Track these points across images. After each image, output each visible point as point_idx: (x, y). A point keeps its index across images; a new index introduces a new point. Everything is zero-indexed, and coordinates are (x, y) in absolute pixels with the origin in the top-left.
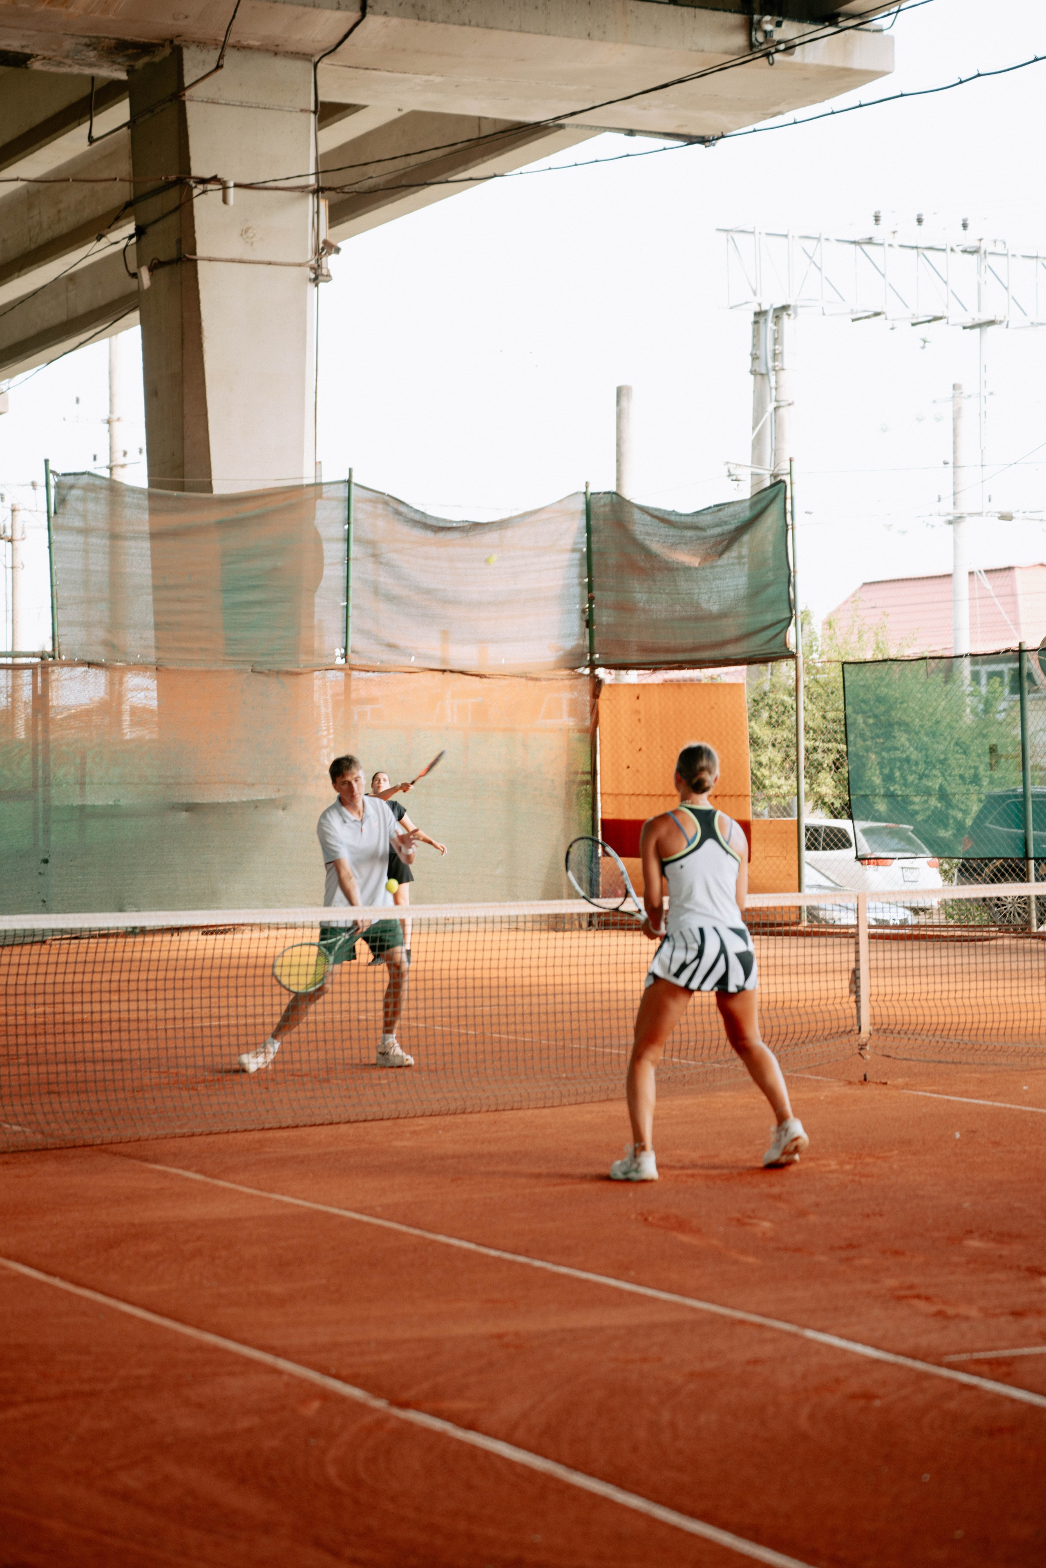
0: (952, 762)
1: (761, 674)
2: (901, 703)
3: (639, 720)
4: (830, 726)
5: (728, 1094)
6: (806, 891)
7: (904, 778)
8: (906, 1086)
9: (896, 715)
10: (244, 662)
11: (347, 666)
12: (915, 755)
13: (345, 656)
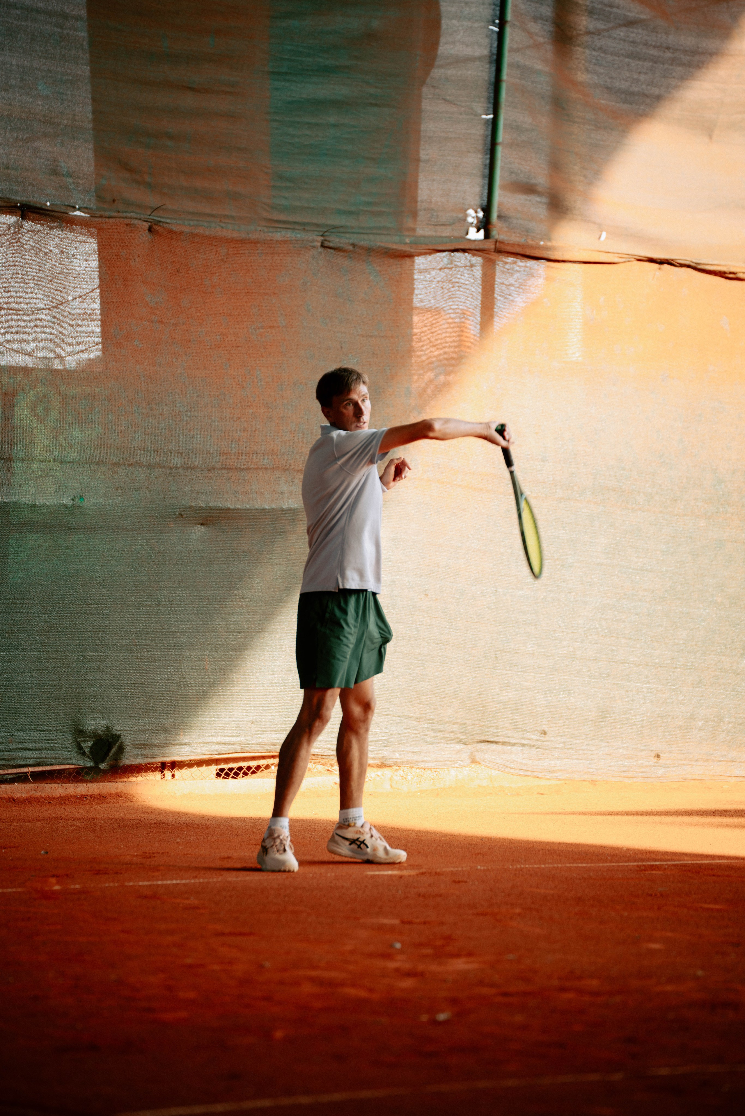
10: (304, 226)
11: (490, 245)
13: (485, 224)
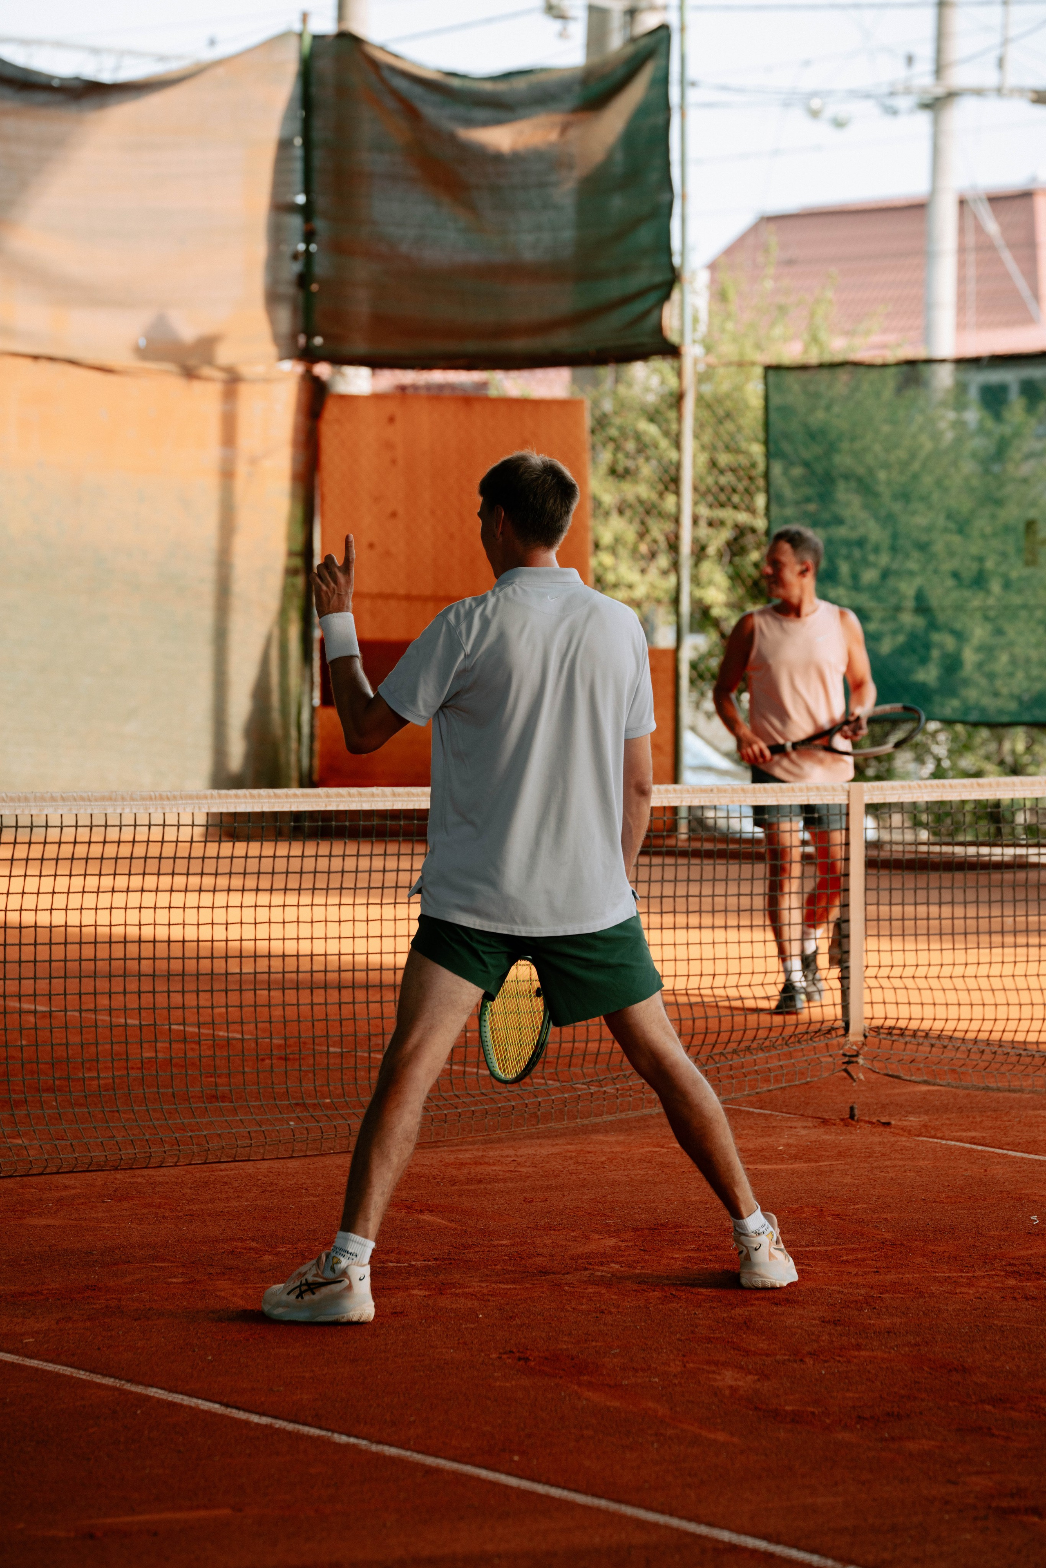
0: (938, 547)
1: (596, 383)
2: (853, 439)
3: (394, 462)
4: (723, 480)
5: (611, 1138)
6: (688, 777)
7: (855, 577)
8: (925, 1130)
9: (843, 461)
12: (875, 533)
